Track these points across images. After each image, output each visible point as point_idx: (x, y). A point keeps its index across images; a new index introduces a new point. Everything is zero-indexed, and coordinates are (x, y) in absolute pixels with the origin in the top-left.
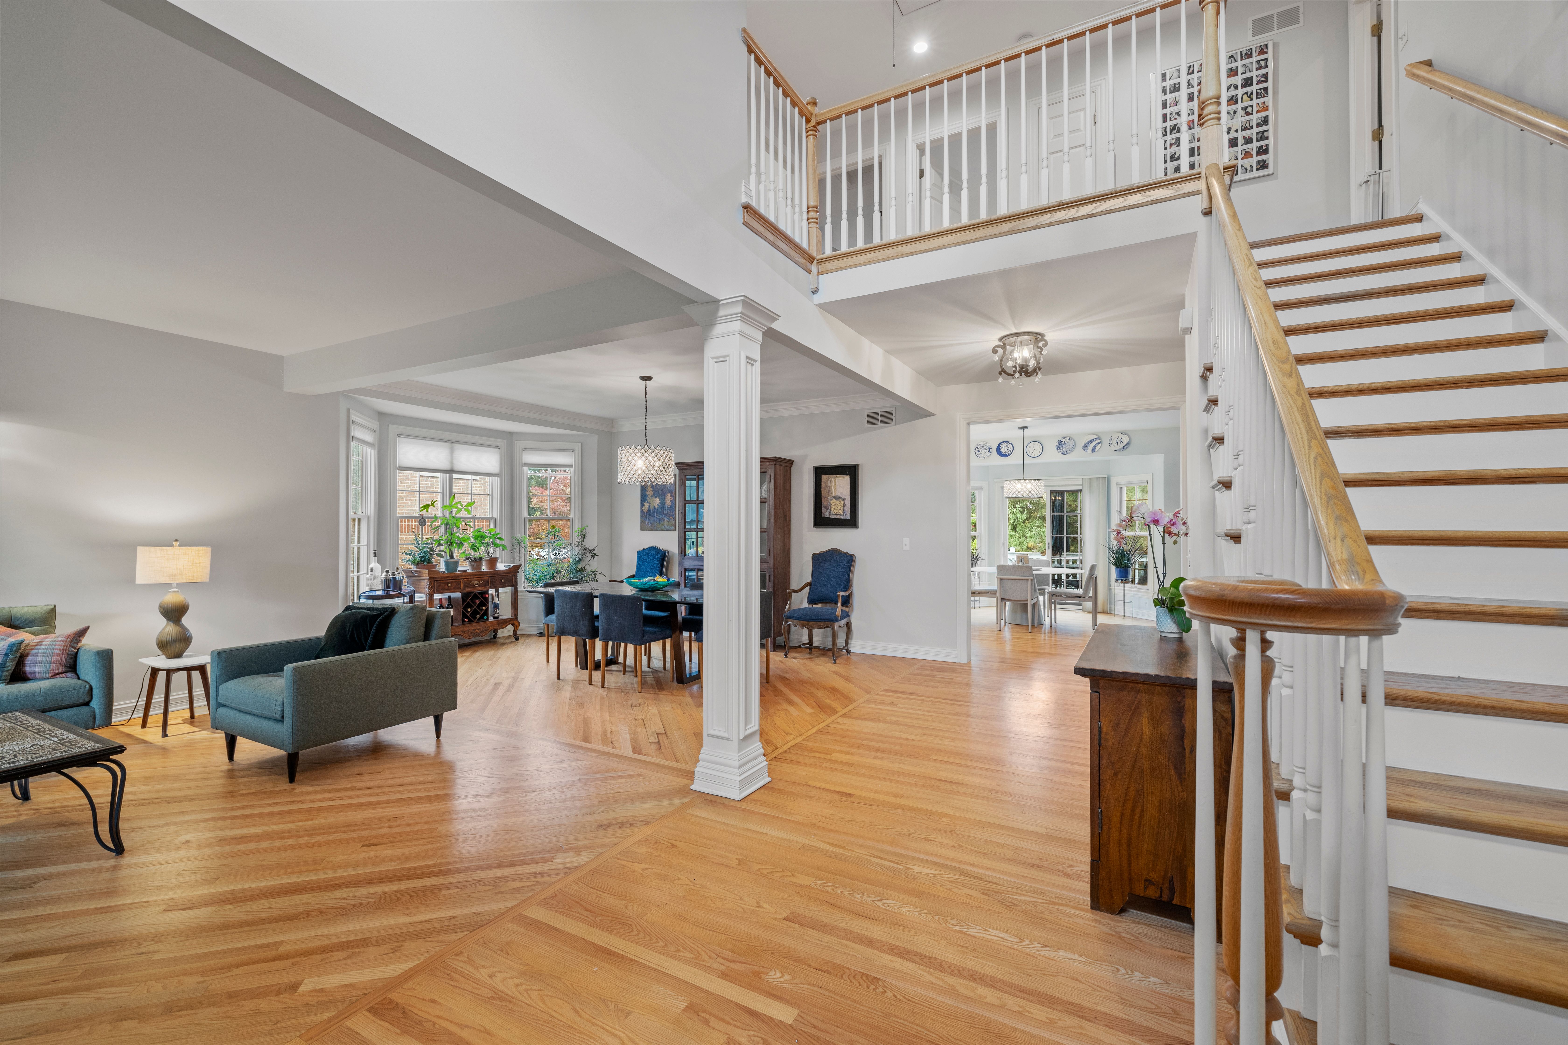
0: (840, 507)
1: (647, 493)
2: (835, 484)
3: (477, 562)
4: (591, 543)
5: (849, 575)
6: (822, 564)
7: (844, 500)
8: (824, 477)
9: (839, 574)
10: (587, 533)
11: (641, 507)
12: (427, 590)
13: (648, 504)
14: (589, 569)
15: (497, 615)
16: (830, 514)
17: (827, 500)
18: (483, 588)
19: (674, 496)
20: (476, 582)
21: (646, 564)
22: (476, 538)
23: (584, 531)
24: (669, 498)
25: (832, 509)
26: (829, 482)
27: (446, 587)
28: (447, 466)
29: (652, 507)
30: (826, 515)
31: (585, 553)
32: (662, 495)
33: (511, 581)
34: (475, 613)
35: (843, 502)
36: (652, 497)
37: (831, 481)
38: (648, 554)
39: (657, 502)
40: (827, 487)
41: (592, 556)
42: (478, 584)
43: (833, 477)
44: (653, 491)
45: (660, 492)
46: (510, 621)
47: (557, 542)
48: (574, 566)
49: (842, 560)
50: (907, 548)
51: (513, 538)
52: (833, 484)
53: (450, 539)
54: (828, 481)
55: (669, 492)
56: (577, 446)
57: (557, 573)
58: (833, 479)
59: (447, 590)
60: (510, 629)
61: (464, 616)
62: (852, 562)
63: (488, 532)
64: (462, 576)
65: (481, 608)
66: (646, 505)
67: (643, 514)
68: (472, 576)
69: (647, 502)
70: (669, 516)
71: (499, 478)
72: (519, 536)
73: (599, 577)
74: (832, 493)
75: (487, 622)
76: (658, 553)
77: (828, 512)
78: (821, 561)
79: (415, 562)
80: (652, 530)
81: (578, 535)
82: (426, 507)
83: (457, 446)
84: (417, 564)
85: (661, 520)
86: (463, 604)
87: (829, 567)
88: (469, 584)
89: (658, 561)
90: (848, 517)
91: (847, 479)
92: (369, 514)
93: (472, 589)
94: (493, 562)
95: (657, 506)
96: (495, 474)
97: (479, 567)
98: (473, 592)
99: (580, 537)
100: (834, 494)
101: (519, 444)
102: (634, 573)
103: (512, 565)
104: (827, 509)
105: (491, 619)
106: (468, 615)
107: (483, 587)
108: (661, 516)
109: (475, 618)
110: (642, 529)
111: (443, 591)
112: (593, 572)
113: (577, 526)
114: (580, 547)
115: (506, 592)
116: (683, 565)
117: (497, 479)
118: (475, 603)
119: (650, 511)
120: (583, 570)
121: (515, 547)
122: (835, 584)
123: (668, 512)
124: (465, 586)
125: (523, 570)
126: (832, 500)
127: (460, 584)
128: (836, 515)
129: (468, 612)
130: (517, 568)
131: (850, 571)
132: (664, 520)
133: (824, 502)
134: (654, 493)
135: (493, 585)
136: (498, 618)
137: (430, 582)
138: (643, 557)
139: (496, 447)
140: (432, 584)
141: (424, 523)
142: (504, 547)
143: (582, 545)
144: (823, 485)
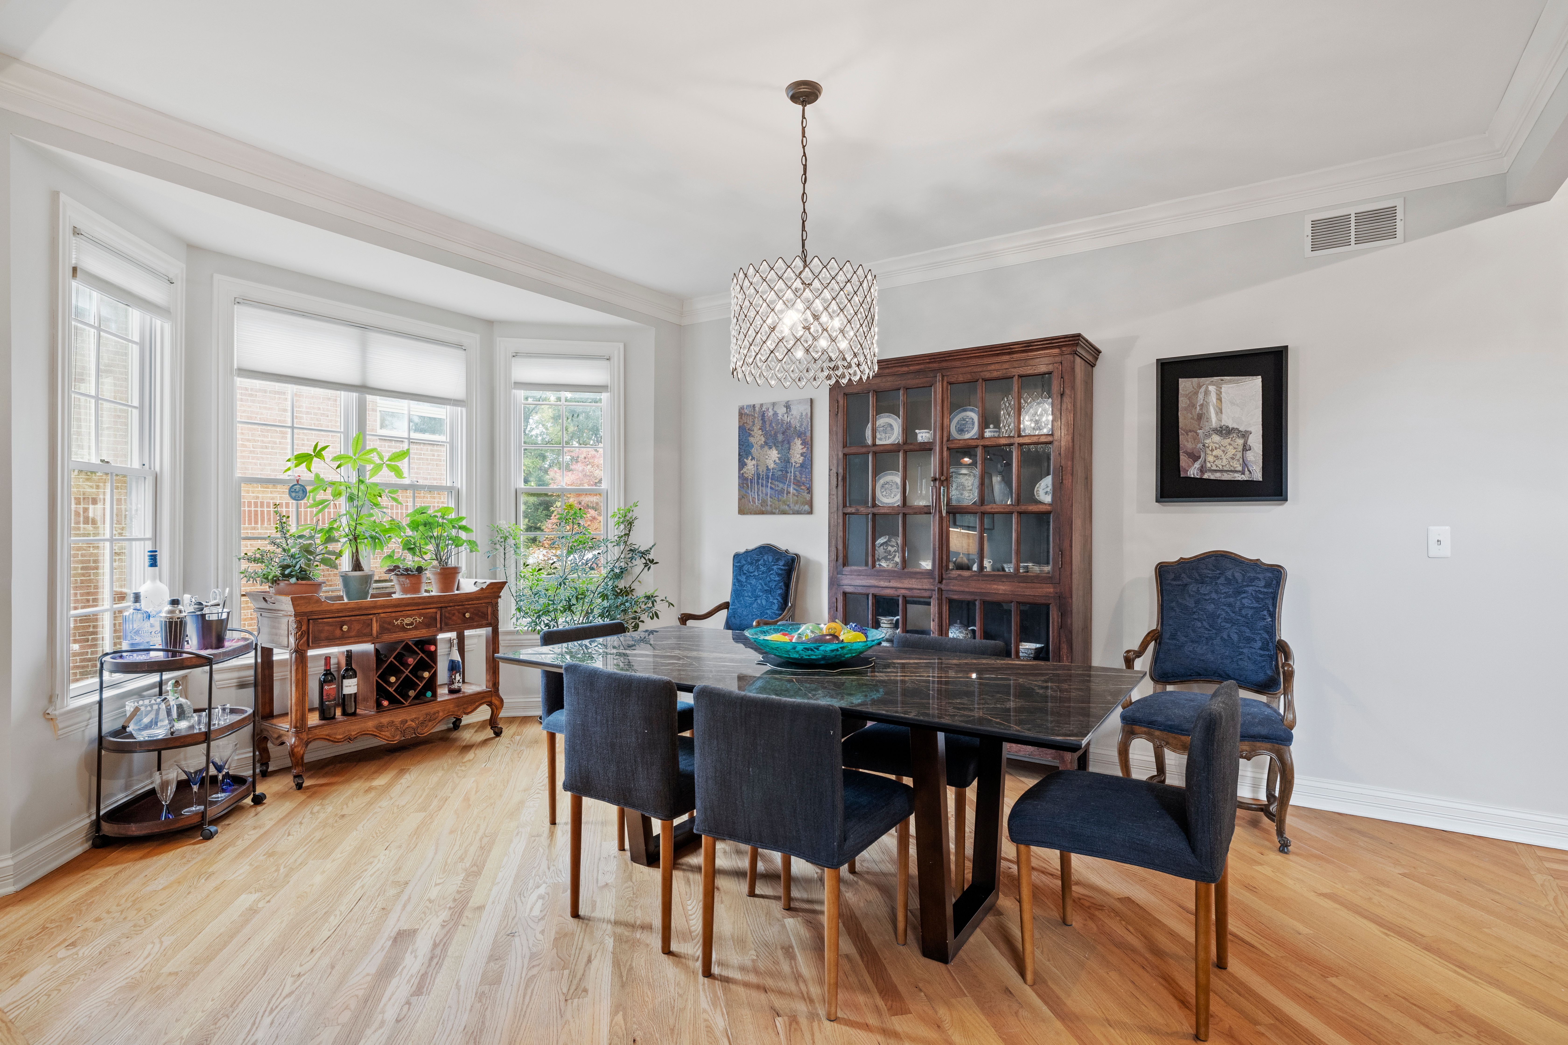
0: (1231, 451)
1: (751, 439)
2: (1219, 399)
3: (414, 575)
4: (642, 538)
5: (1272, 615)
6: (1193, 588)
7: (1245, 435)
8: (1185, 385)
9: (1244, 612)
10: (636, 518)
11: (740, 469)
12: (292, 640)
13: (754, 462)
14: (640, 592)
15: (455, 686)
16: (1202, 470)
17: (1196, 438)
18: (422, 633)
19: (809, 444)
20: (407, 621)
21: (753, 581)
22: (415, 526)
23: (630, 515)
24: (798, 447)
25: (1210, 458)
26: (1201, 396)
27: (338, 632)
28: (353, 378)
29: (762, 469)
30: (1193, 472)
31: (632, 558)
32: (783, 441)
33: (484, 616)
34: (407, 684)
35: (1240, 442)
36: (762, 447)
37: (1207, 393)
38: (758, 560)
39: (773, 456)
40: (1194, 406)
41: (646, 565)
42: (411, 624)
43: (1212, 383)
44: (765, 435)
45: (780, 437)
46: (483, 698)
47: (577, 537)
48: (610, 583)
49: (1252, 580)
50: (1446, 550)
51: (494, 529)
52: (1213, 398)
53: (352, 528)
54: (1196, 393)
55: (799, 437)
56: (616, 350)
57: (577, 598)
58: (1212, 388)
59: (339, 638)
60: (483, 713)
61: (382, 692)
62: (1278, 584)
63: (439, 514)
64: (374, 608)
65: (419, 673)
66: (750, 464)
67: (744, 482)
68: (401, 606)
69: (753, 459)
70: (798, 483)
71: (464, 410)
72: (505, 523)
73: (660, 607)
74: (1209, 420)
75: (432, 704)
76: (778, 560)
77: (1197, 465)
78: (1186, 580)
79: (267, 578)
80: (762, 513)
81: (618, 524)
82: (303, 459)
83: (373, 336)
84: (275, 581)
85: (781, 492)
86: (378, 668)
87: (1214, 596)
88: (391, 623)
89: (779, 575)
90: (1258, 476)
91: (1254, 385)
92: (158, 469)
93: (402, 635)
94: (448, 575)
95: (772, 466)
96: (455, 400)
97: (416, 588)
98: (403, 641)
99: (622, 527)
100: (1214, 422)
101: (504, 345)
102: (727, 599)
103: (489, 581)
104: (1194, 457)
105: (443, 693)
106: (391, 690)
107: (424, 631)
108: (781, 485)
109: (406, 697)
110: (743, 511)
111: (331, 641)
112: (648, 598)
113: (616, 505)
114: (622, 547)
115: (476, 637)
116: (839, 585)
117: (461, 411)
118: (406, 665)
119: (758, 475)
120: (628, 591)
121: (498, 546)
122: (1235, 637)
123: (795, 476)
124: (383, 630)
125: (513, 591)
126: (1208, 436)
127: (370, 625)
128: (1222, 471)
129: (390, 684)
130: (496, 589)
131: (1274, 606)
132: (788, 493)
133: (1186, 443)
134: (767, 439)
135: (446, 624)
136: (458, 691)
137: (299, 624)
138: (746, 568)
139: (459, 346)
140: (304, 628)
141: (301, 494)
142: (473, 545)
143: (625, 542)
144: (1183, 402)
